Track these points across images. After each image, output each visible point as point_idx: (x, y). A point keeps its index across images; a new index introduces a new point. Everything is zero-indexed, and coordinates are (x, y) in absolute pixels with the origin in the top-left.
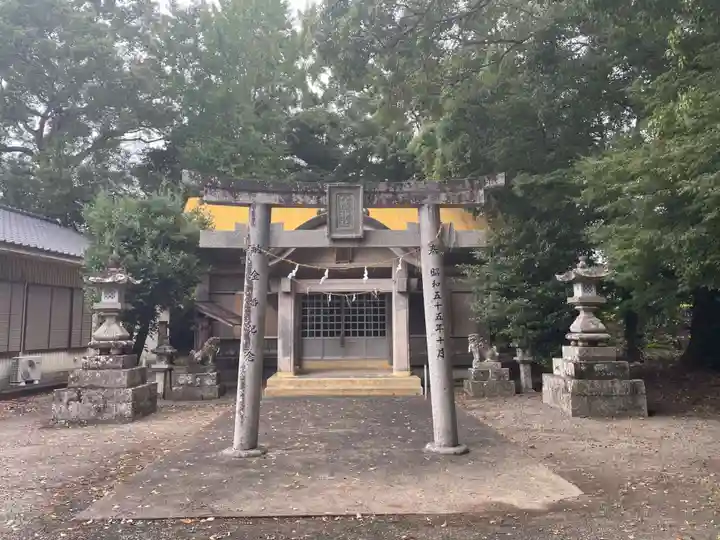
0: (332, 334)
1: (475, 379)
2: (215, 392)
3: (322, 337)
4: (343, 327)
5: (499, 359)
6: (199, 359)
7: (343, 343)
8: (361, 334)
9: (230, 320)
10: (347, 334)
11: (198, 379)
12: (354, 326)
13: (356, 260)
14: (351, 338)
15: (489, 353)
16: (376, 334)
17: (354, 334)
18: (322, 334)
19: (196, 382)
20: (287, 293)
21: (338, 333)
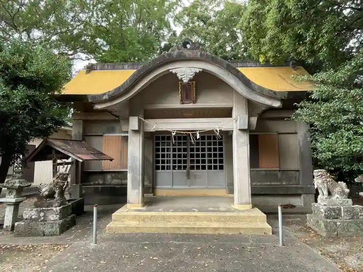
0: (180, 168)
1: (327, 217)
2: (56, 229)
3: (171, 171)
4: (189, 162)
5: (350, 196)
6: (47, 193)
7: (188, 175)
8: (204, 168)
9: (79, 156)
10: (192, 168)
11: (42, 214)
12: (198, 162)
13: (199, 101)
14: (195, 171)
15: (338, 189)
16: (215, 168)
17: (198, 168)
18: (172, 167)
19: (40, 217)
20: (135, 131)
21: (185, 167)
